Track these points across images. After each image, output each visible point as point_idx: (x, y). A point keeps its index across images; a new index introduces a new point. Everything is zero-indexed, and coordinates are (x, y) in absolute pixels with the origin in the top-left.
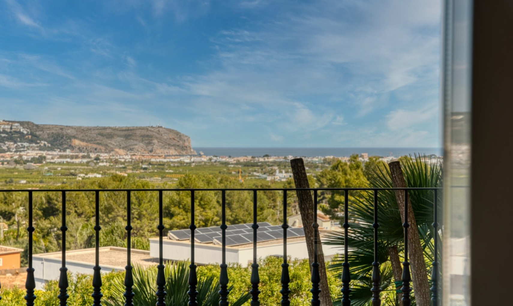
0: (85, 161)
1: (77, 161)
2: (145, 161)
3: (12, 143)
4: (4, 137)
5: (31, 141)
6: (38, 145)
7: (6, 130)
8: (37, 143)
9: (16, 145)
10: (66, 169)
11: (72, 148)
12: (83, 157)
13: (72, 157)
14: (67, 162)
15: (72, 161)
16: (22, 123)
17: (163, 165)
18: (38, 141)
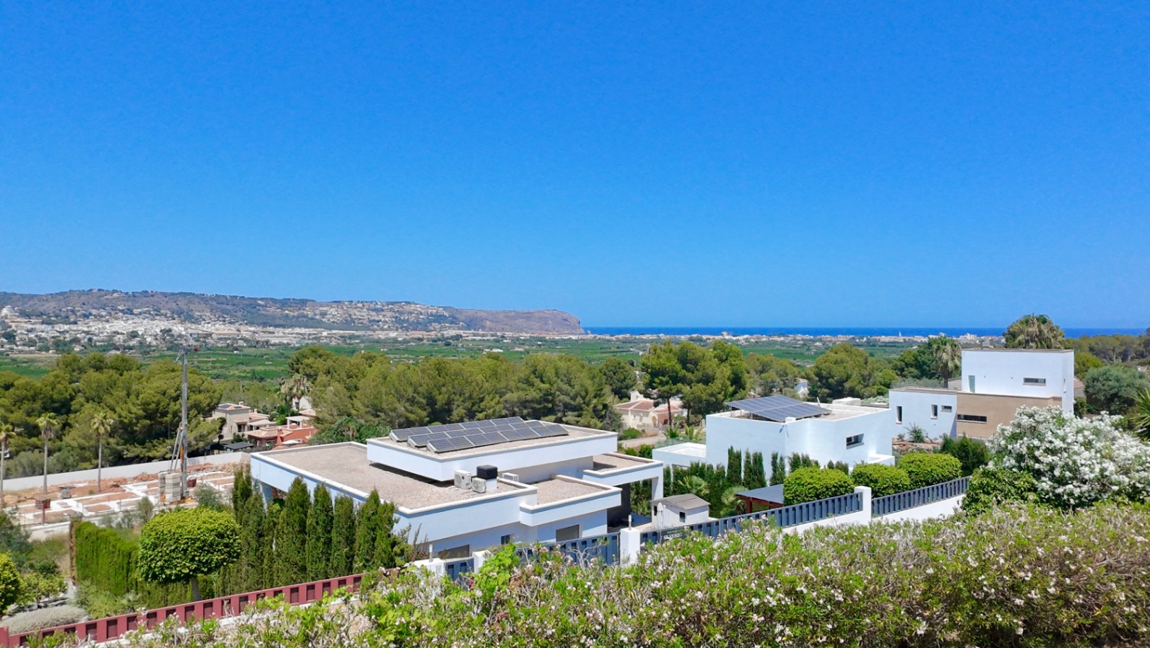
0: (492, 338)
1: (486, 338)
3: (437, 324)
4: (432, 319)
7: (433, 313)
8: (456, 324)
9: (440, 325)
10: (476, 345)
11: (483, 328)
13: (483, 336)
14: (478, 339)
15: (482, 338)
18: (458, 322)
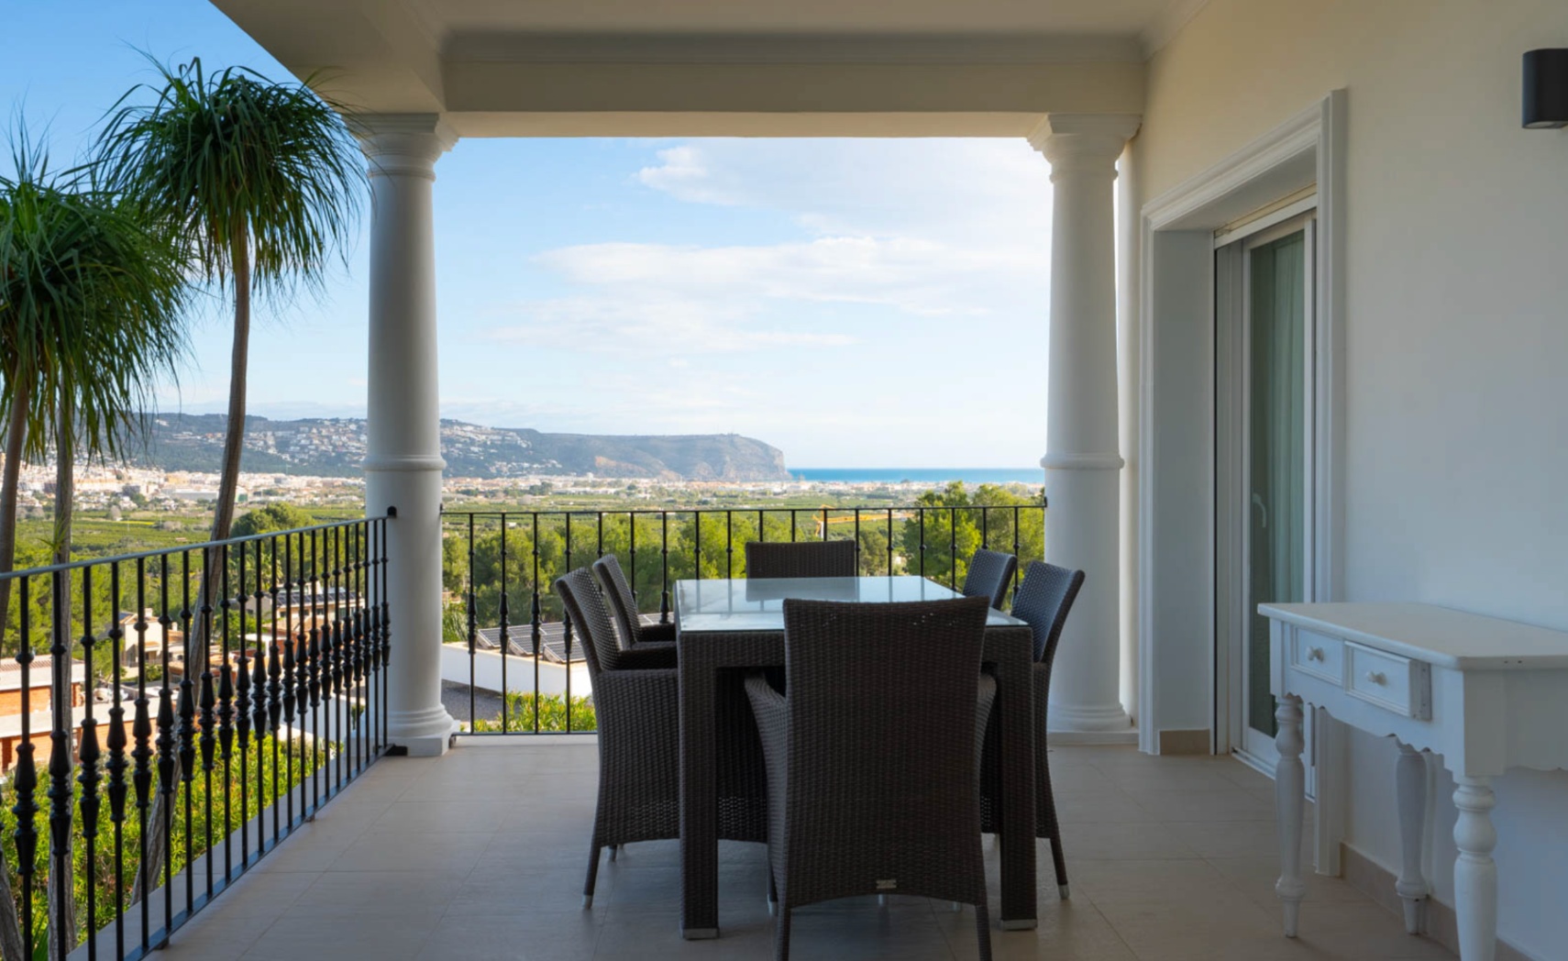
0: (612, 490)
1: (601, 490)
2: (707, 491)
3: (505, 463)
4: (493, 453)
5: (532, 460)
6: (543, 466)
7: (496, 442)
8: (541, 463)
9: (510, 466)
10: (580, 504)
11: (595, 470)
12: (610, 485)
13: (594, 485)
14: (585, 492)
15: (592, 491)
16: (518, 432)
17: (736, 497)
18: (544, 460)
